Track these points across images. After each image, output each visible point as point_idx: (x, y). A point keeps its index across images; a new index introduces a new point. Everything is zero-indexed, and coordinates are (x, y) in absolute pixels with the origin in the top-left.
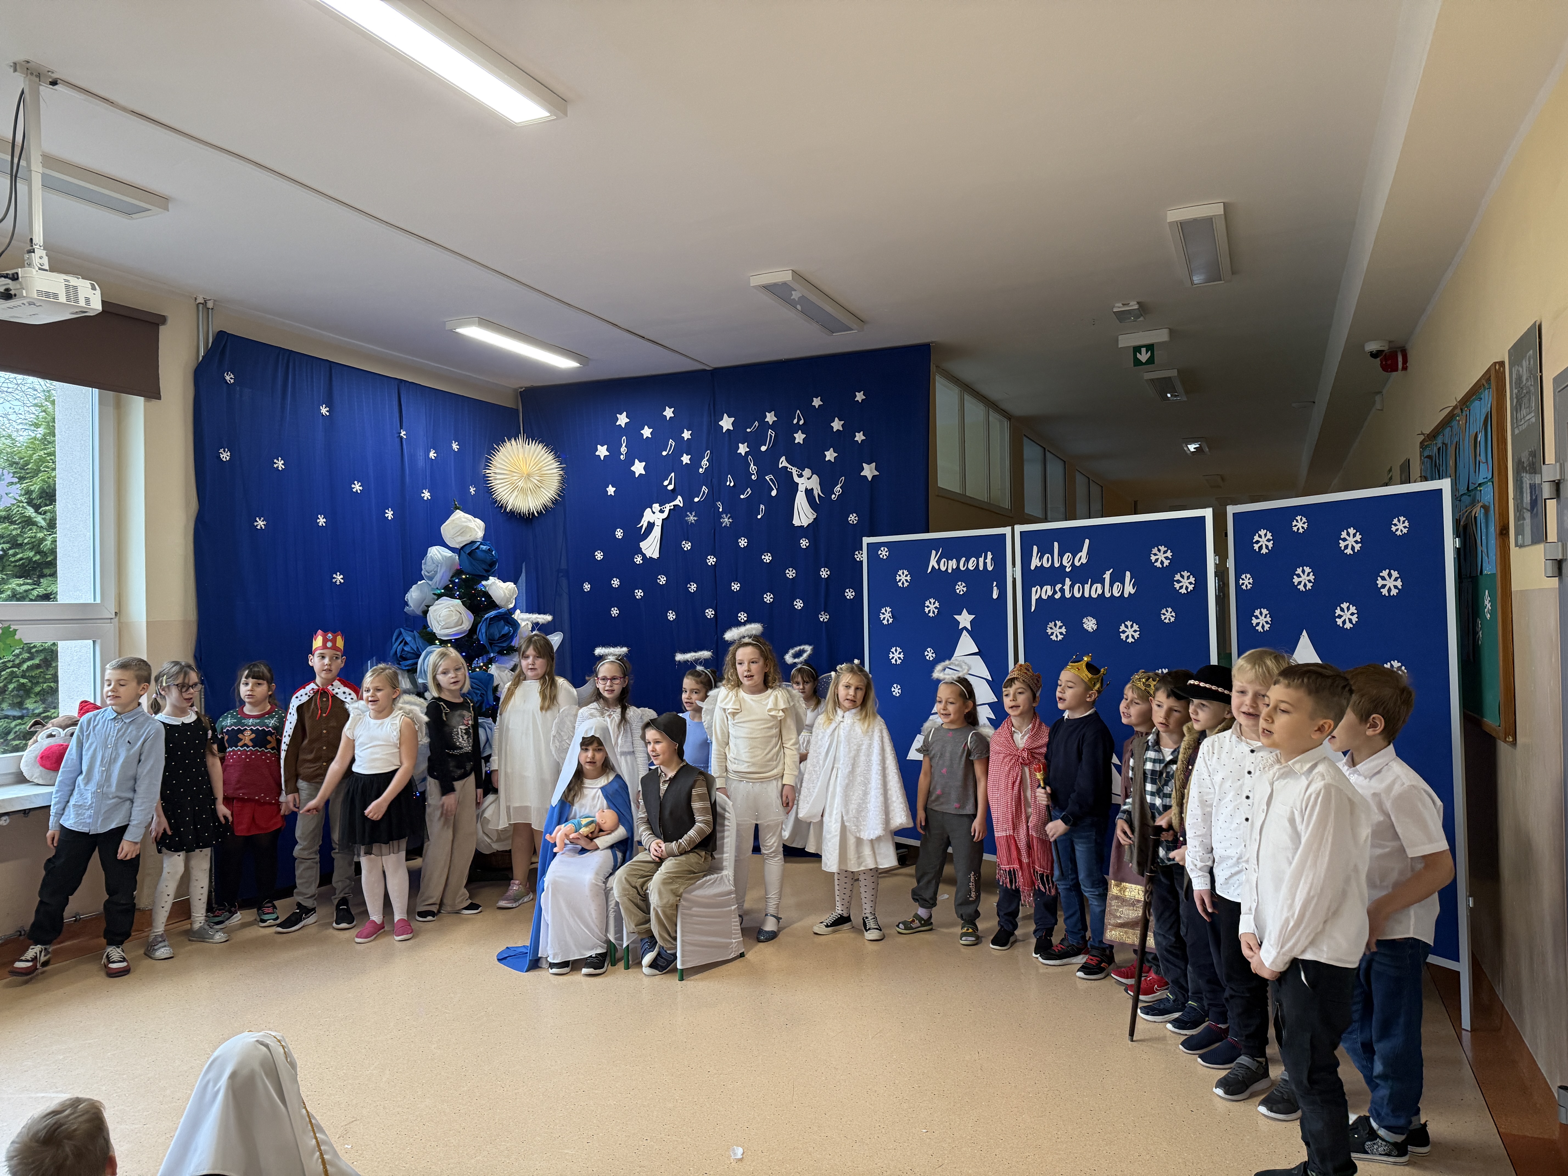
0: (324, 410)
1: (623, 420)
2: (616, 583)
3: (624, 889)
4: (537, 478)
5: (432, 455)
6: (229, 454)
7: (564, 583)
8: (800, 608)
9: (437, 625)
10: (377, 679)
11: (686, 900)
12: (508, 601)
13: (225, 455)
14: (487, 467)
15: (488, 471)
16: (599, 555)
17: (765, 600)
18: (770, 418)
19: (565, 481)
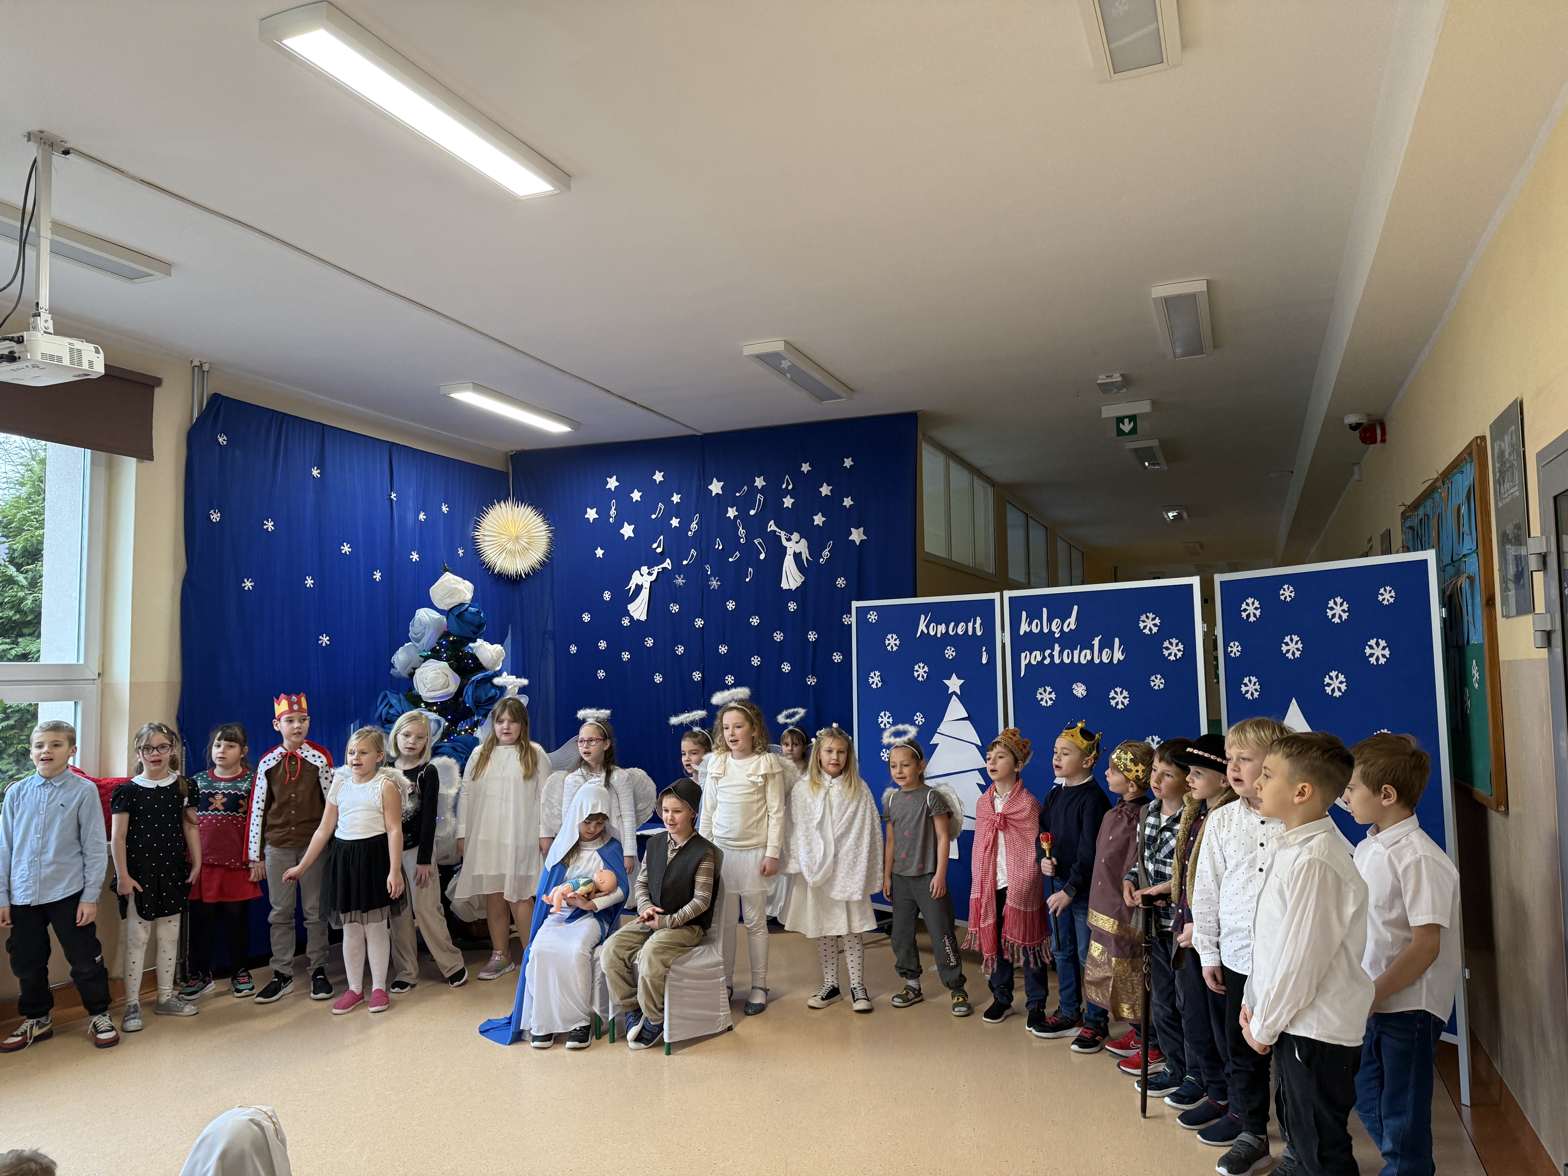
0: (315, 472)
1: (612, 483)
2: (602, 645)
3: (611, 961)
4: (526, 540)
5: (422, 517)
6: (219, 515)
7: (550, 645)
8: (787, 671)
9: (423, 687)
10: (363, 742)
11: (674, 971)
12: (496, 664)
13: (215, 516)
14: (475, 529)
15: (477, 533)
16: (586, 617)
17: (753, 663)
18: (759, 482)
19: (553, 543)
